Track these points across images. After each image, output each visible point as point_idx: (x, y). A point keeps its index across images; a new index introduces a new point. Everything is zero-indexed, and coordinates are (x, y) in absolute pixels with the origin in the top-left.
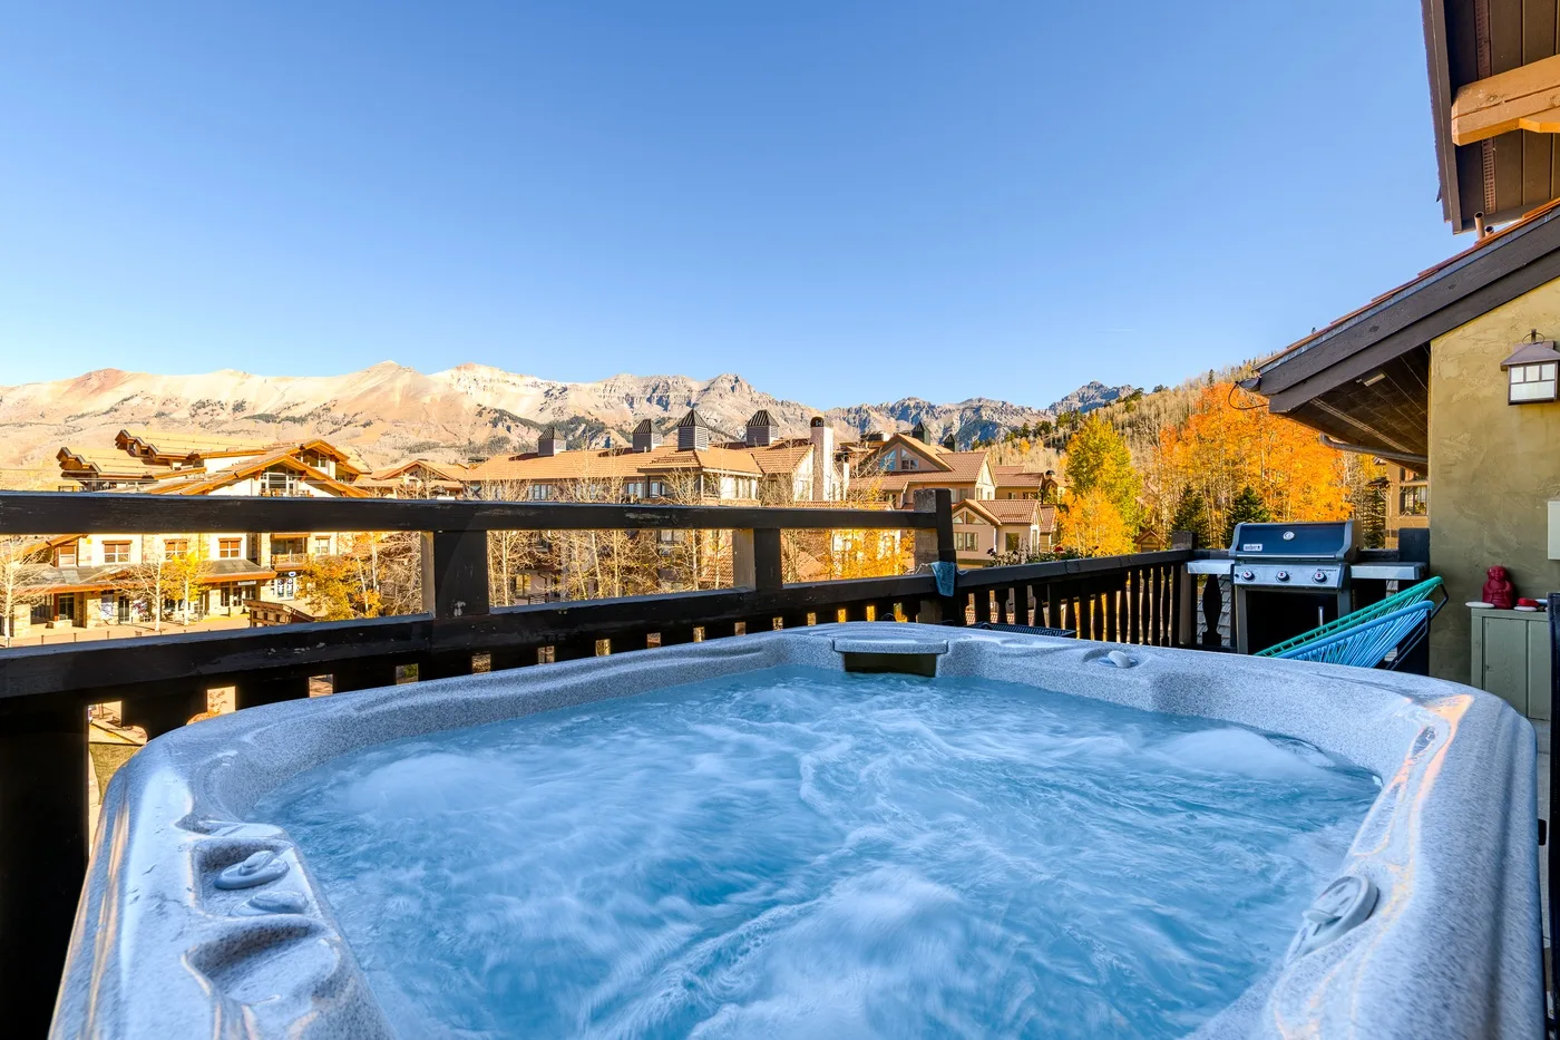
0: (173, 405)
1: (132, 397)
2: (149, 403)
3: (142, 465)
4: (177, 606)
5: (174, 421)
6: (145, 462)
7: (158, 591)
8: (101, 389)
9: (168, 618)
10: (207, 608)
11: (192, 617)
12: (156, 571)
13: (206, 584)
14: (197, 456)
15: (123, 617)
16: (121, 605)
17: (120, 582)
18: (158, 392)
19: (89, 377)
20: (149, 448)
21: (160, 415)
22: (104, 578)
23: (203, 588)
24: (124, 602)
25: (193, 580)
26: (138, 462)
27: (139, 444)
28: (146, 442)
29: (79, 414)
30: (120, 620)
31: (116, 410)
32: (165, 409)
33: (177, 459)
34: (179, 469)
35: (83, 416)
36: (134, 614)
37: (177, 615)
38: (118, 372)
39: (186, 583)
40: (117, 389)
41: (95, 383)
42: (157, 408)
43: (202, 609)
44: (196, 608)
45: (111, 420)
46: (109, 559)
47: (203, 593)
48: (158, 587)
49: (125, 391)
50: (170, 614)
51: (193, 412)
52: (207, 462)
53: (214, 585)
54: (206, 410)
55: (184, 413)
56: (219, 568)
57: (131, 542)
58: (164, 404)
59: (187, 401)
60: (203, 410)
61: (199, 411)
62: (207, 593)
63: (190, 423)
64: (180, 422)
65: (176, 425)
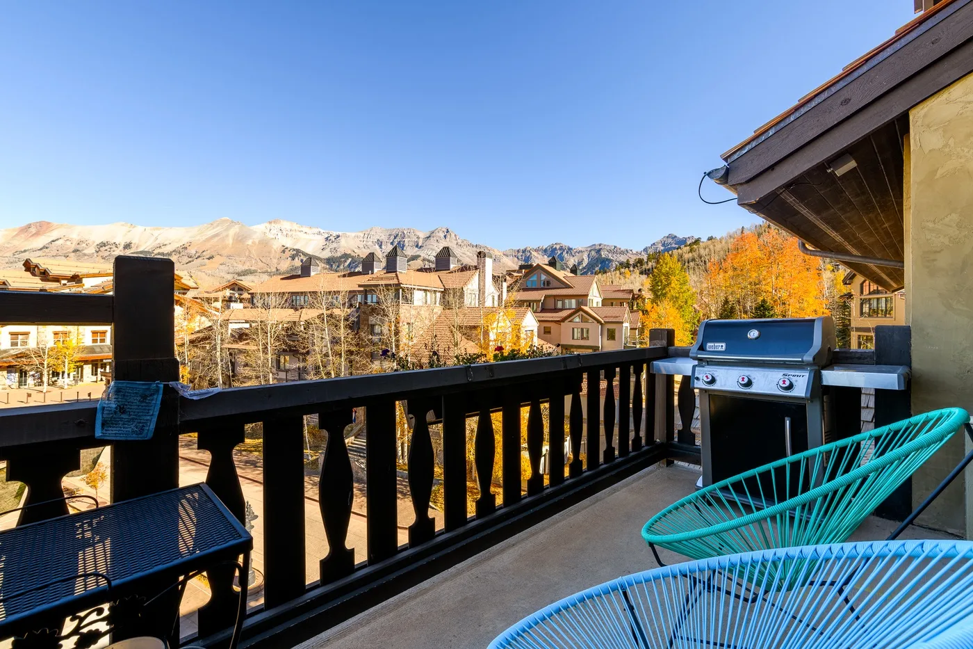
0: (84, 245)
1: (57, 240)
2: (68, 243)
3: (40, 282)
4: (61, 375)
5: (85, 255)
6: (42, 280)
7: (46, 366)
8: (37, 234)
9: (54, 383)
10: (82, 376)
11: (70, 383)
12: (44, 353)
13: (79, 361)
14: (78, 276)
15: (22, 383)
16: (21, 377)
17: (19, 360)
18: (75, 236)
19: (29, 226)
20: (45, 270)
21: (76, 251)
22: (7, 357)
23: (78, 364)
24: (23, 374)
25: (71, 358)
26: (37, 279)
27: (38, 268)
28: (43, 267)
29: (23, 250)
30: (19, 385)
31: (47, 248)
32: (79, 247)
33: (65, 278)
34: (65, 284)
35: (25, 251)
36: (30, 381)
37: (60, 382)
38: (49, 223)
39: (66, 361)
40: (48, 234)
41: (33, 230)
42: (73, 247)
43: (80, 377)
44: (74, 377)
45: (44, 254)
46: (14, 344)
47: (78, 367)
48: (45, 363)
49: (54, 235)
50: (56, 381)
51: (98, 250)
52: (84, 280)
53: (86, 362)
54: (107, 248)
55: (91, 250)
56: (91, 350)
57: (29, 333)
58: (78, 244)
59: (94, 242)
60: (104, 248)
61: (101, 249)
62: (82, 367)
63: (95, 256)
64: (91, 256)
65: (86, 257)
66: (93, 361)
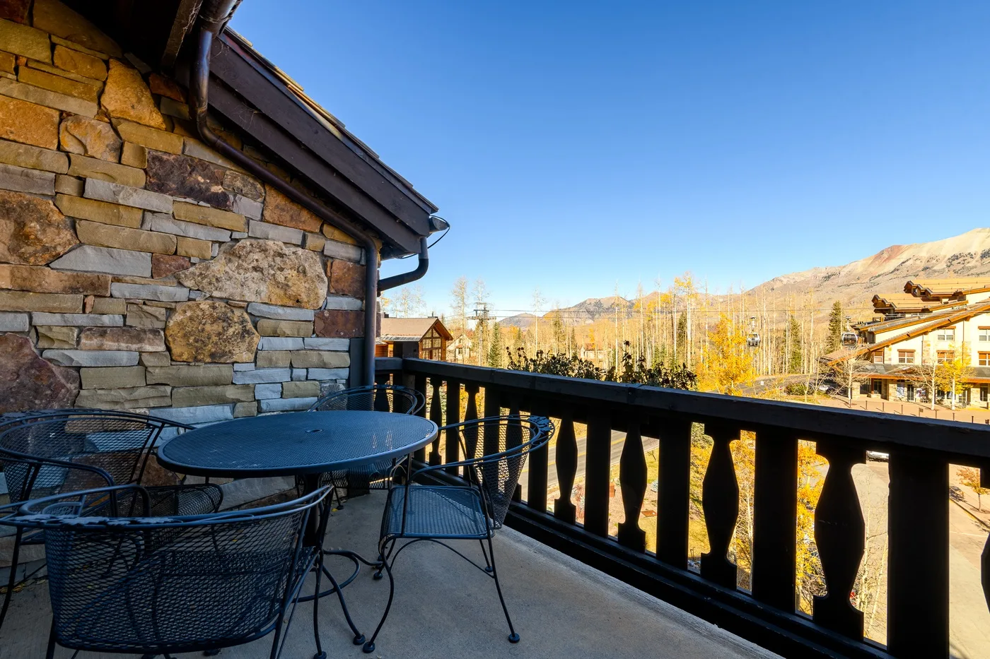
0: (934, 261)
1: (907, 260)
2: (918, 262)
3: (922, 302)
4: (946, 396)
5: (935, 271)
6: (923, 300)
7: (933, 384)
8: (889, 258)
9: (939, 402)
10: (969, 400)
11: (958, 405)
12: (932, 371)
13: (969, 383)
14: (961, 293)
15: (910, 397)
16: (908, 390)
17: (909, 375)
18: (924, 254)
19: (882, 253)
20: (926, 290)
21: (925, 269)
22: (899, 372)
23: (967, 386)
24: (910, 387)
25: (959, 379)
26: (919, 300)
27: (919, 289)
28: (924, 287)
29: (877, 275)
30: (908, 399)
31: (898, 270)
32: (929, 265)
33: (945, 296)
34: (947, 303)
35: (879, 276)
36: (917, 396)
37: (946, 401)
38: (900, 246)
39: (954, 381)
40: (898, 257)
41: (886, 255)
42: (923, 265)
43: (966, 400)
44: (960, 399)
45: (895, 276)
46: (902, 360)
47: (966, 389)
48: (933, 381)
49: (903, 257)
50: (941, 400)
51: (949, 264)
52: (968, 297)
53: (975, 385)
54: (959, 261)
55: (942, 265)
56: (980, 372)
57: (915, 351)
58: (928, 261)
59: (945, 257)
60: (956, 261)
61: (953, 262)
62: (969, 390)
63: (947, 270)
64: (941, 272)
65: (936, 274)
66: (982, 384)
